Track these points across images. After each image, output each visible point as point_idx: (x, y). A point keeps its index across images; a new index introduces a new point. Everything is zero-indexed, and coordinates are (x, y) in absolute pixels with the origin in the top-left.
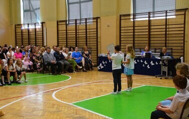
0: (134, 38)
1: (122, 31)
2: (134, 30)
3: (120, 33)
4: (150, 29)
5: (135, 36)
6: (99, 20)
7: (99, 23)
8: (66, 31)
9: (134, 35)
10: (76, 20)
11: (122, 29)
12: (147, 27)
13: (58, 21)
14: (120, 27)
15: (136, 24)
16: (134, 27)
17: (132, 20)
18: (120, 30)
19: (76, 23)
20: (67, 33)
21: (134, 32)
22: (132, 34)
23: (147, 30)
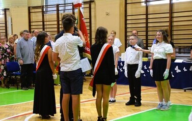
0: (147, 32)
1: (128, 22)
2: (147, 19)
3: (126, 24)
4: (171, 17)
5: (150, 29)
6: (93, 5)
7: (92, 10)
8: (43, 22)
9: (147, 27)
10: (58, 6)
11: (128, 18)
12: (168, 15)
13: (29, 8)
14: (126, 16)
15: (150, 10)
16: (147, 14)
17: (144, 4)
18: (126, 20)
19: (58, 10)
20: (44, 25)
21: (147, 23)
22: (144, 25)
23: (168, 20)
